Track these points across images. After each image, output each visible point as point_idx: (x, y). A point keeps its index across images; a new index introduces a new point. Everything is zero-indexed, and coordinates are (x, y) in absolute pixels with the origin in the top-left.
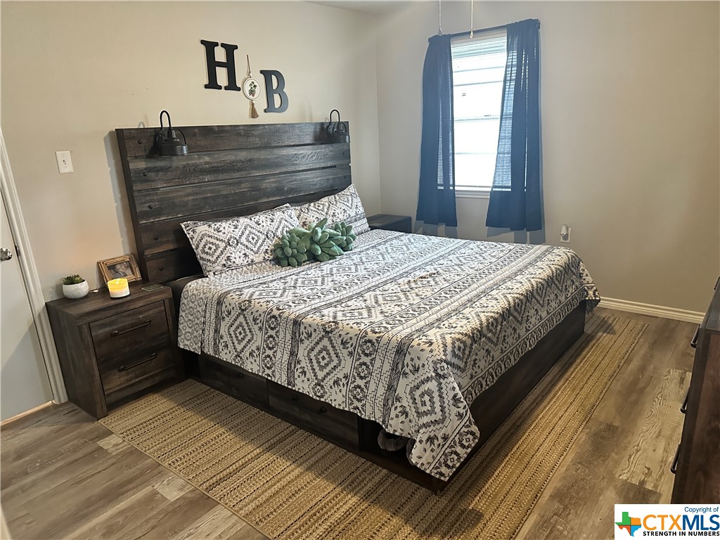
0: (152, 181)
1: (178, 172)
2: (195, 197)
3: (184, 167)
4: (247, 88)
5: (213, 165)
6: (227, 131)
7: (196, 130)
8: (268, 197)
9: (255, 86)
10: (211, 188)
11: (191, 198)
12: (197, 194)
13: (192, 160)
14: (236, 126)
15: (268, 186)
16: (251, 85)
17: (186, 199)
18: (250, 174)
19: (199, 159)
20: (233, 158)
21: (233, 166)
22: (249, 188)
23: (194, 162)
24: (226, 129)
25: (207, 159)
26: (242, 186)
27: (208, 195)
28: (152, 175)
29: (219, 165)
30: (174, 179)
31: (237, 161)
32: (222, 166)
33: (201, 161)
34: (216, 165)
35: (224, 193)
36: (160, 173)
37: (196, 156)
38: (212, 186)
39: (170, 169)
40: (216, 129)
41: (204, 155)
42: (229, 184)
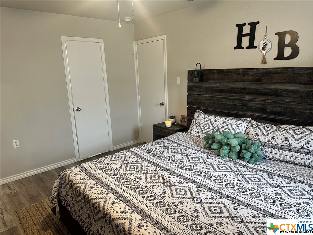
0: (194, 91)
1: (204, 89)
2: (209, 101)
3: (207, 87)
4: (261, 46)
5: (221, 88)
6: (231, 72)
7: (215, 71)
8: (253, 112)
9: (267, 44)
10: (218, 99)
11: (207, 101)
12: (210, 100)
13: (211, 85)
14: (238, 69)
15: (254, 105)
16: (264, 44)
17: (205, 101)
18: (242, 96)
19: (214, 84)
20: (232, 86)
21: (232, 90)
22: (240, 104)
23: (212, 85)
24: (231, 70)
25: (218, 85)
26: (235, 101)
27: (215, 102)
28: (194, 88)
29: (224, 89)
30: (202, 92)
31: (234, 88)
32: (225, 89)
33: (215, 86)
34: (222, 88)
35: (224, 103)
36: (197, 88)
37: (213, 83)
38: (218, 98)
39: (201, 87)
40: (226, 71)
41: (217, 83)
42: (228, 99)
